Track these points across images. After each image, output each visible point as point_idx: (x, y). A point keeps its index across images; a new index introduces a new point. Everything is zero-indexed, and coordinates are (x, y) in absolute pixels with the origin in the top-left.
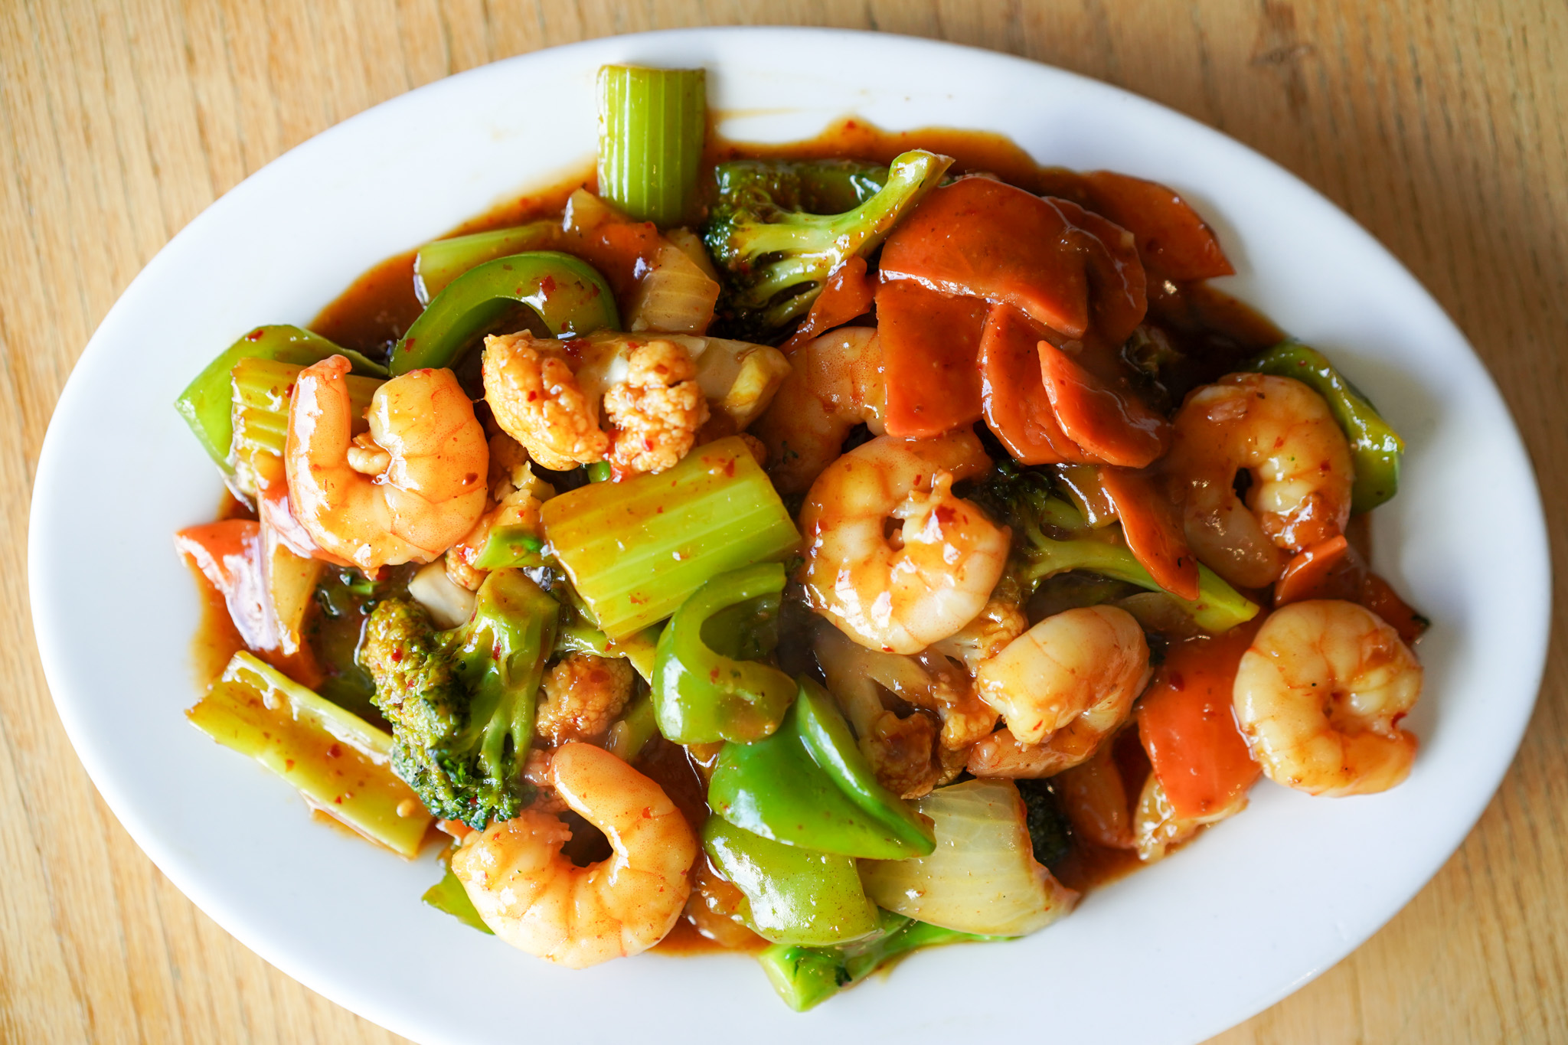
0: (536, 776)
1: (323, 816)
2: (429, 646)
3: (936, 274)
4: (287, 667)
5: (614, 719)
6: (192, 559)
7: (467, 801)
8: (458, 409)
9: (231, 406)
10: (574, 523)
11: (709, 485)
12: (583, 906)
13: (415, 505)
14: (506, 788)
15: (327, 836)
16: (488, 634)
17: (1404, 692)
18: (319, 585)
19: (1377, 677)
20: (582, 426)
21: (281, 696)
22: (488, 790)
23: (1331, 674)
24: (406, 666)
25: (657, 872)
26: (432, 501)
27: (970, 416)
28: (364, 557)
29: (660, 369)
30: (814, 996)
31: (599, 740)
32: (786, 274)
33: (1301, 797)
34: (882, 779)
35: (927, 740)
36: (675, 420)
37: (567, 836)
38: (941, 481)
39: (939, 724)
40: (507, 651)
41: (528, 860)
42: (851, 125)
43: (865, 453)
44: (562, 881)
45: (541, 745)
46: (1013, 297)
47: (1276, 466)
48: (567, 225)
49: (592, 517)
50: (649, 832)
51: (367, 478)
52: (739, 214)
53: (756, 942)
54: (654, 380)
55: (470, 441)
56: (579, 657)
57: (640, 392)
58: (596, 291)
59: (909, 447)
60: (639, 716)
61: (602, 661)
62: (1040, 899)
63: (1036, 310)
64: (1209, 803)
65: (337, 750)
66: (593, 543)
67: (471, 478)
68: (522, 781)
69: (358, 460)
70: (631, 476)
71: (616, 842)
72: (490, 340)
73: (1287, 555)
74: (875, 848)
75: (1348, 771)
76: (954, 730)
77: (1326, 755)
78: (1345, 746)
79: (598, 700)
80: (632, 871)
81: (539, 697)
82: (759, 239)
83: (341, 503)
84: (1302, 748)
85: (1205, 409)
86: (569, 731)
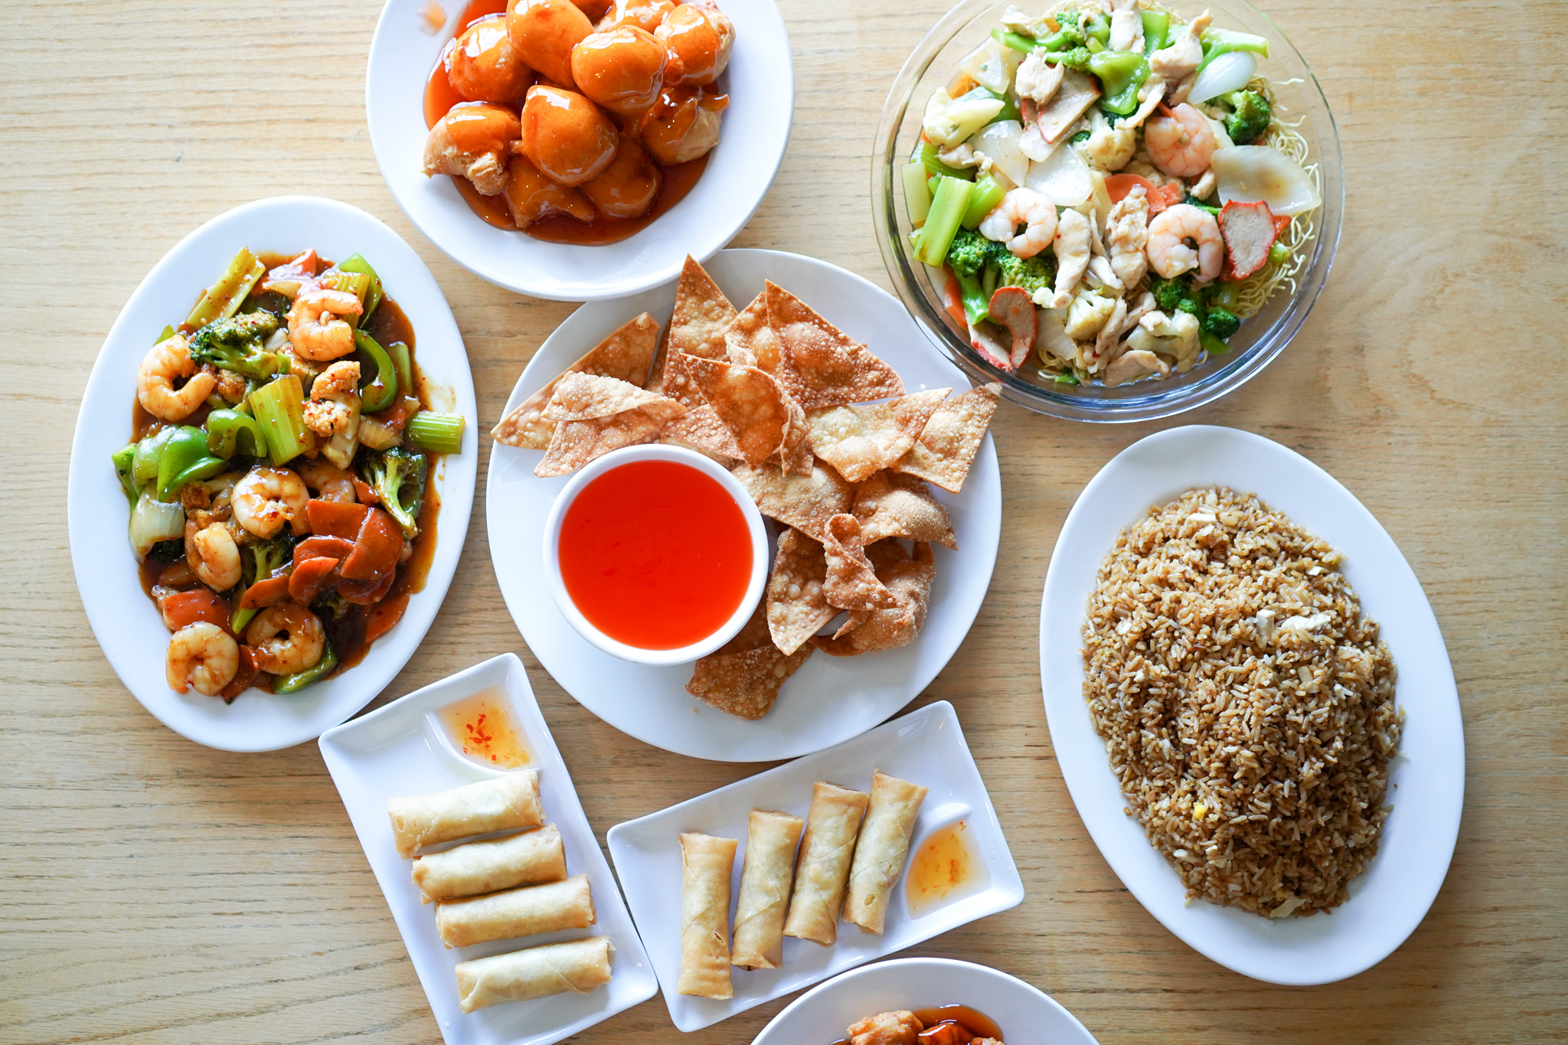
0: (205, 367)
1: (205, 293)
2: (255, 334)
3: (368, 525)
4: (258, 283)
5: (222, 396)
6: (304, 254)
7: (199, 342)
8: (338, 351)
9: (353, 272)
10: (289, 386)
11: (297, 434)
12: (157, 378)
13: (306, 333)
14: (201, 356)
15: (198, 293)
16: (255, 354)
17: (202, 686)
18: (287, 298)
19: (207, 675)
20: (321, 391)
21: (248, 281)
22: (201, 350)
23: (210, 657)
24: (249, 326)
25: (166, 405)
26: (306, 339)
27: (314, 531)
28: (291, 315)
29: (336, 420)
30: (116, 461)
31: (215, 390)
32: (379, 475)
33: (167, 645)
34: (186, 484)
35: (198, 503)
36: (318, 424)
37: (183, 376)
38: (289, 516)
39: (205, 510)
40: (248, 360)
41: (176, 362)
42: (439, 505)
43: (305, 493)
44: (167, 373)
45: (217, 371)
46: (355, 551)
47: (289, 645)
48: (407, 397)
49: (291, 392)
50: (179, 404)
51: (318, 318)
52: (402, 460)
53: (137, 439)
54: (332, 418)
55: (327, 355)
56: (245, 387)
57: (329, 413)
58: (376, 403)
59: (304, 507)
60: (223, 405)
61: (243, 393)
62: (141, 544)
63: (350, 558)
64: (169, 611)
65: (227, 299)
66: (281, 392)
67: (313, 354)
68: (203, 363)
69: (325, 315)
70: (304, 407)
71: (178, 392)
72: (358, 363)
73: (255, 647)
74: (161, 481)
75: (174, 661)
76: (201, 513)
77: (180, 653)
78: (183, 661)
79: (229, 391)
80: (167, 398)
81: (233, 371)
82: (392, 466)
83: (310, 307)
84: (183, 643)
85: (310, 620)
86: (220, 380)
